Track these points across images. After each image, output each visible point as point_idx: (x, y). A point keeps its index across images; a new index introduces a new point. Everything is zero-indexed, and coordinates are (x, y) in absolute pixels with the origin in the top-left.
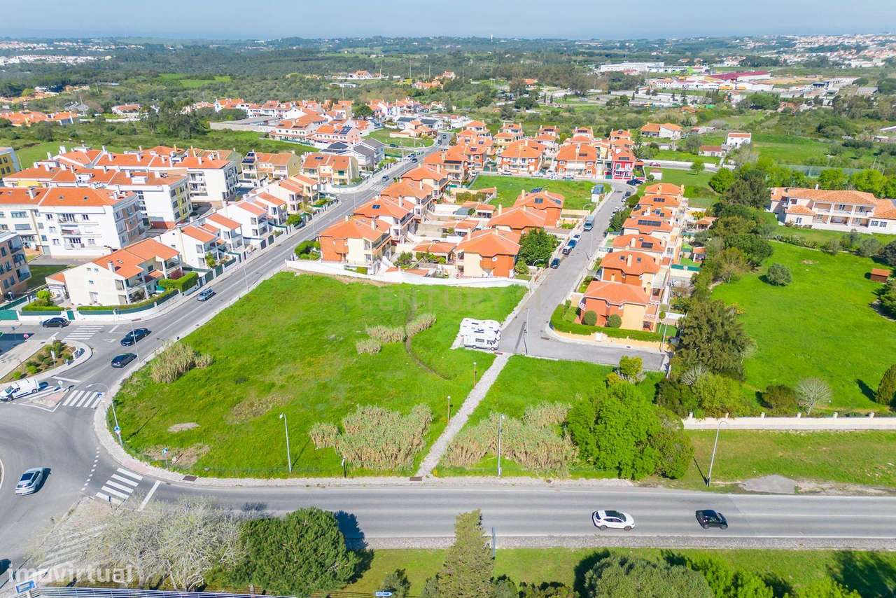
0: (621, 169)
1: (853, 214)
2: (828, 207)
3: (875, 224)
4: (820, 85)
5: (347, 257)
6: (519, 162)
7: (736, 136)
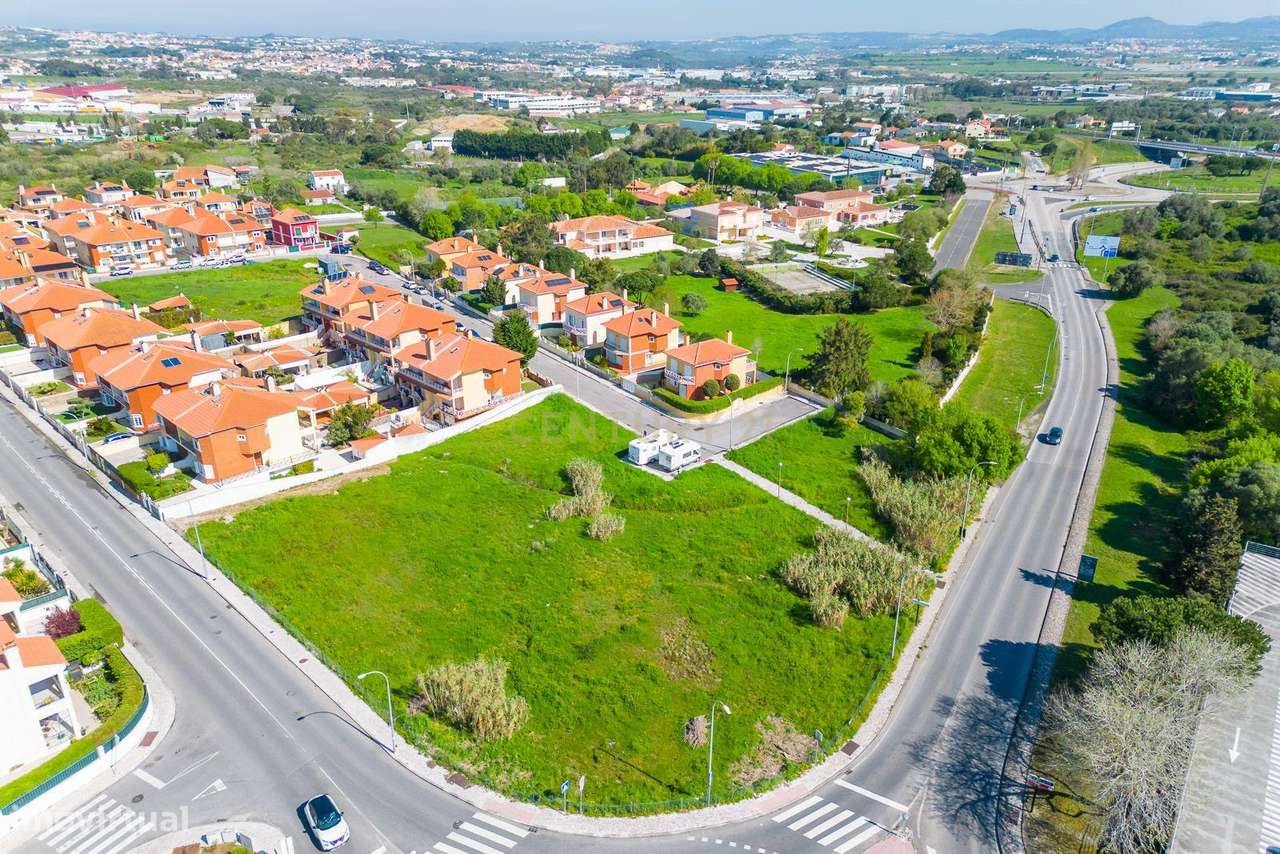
0: (304, 235)
1: (619, 239)
2: (594, 236)
3: (635, 245)
4: (219, 104)
5: (265, 457)
6: (133, 251)
7: (325, 175)
